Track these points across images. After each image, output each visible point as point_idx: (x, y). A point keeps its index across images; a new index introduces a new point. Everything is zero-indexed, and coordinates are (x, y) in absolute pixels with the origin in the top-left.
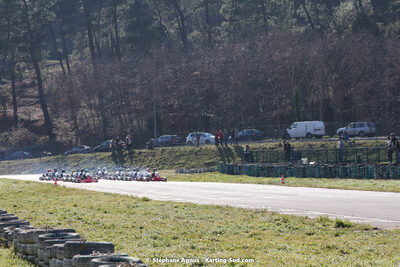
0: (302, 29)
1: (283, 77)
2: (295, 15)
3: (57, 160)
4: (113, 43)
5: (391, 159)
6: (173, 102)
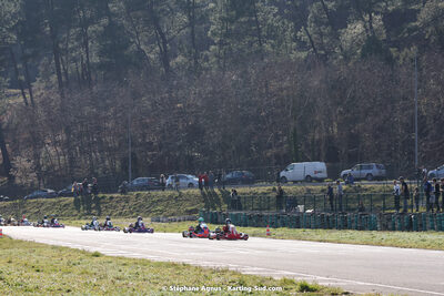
0: (303, 55)
1: (279, 110)
2: (295, 39)
3: (15, 205)
4: (84, 69)
5: (398, 207)
6: (153, 138)
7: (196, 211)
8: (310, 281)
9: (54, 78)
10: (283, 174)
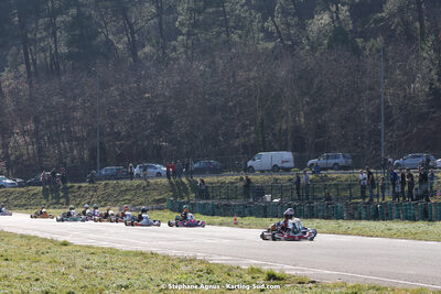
0: (270, 45)
1: (247, 101)
2: (263, 30)
4: (52, 59)
5: (363, 197)
6: (121, 128)
7: (163, 200)
8: (277, 269)
9: (22, 68)
10: (250, 163)
